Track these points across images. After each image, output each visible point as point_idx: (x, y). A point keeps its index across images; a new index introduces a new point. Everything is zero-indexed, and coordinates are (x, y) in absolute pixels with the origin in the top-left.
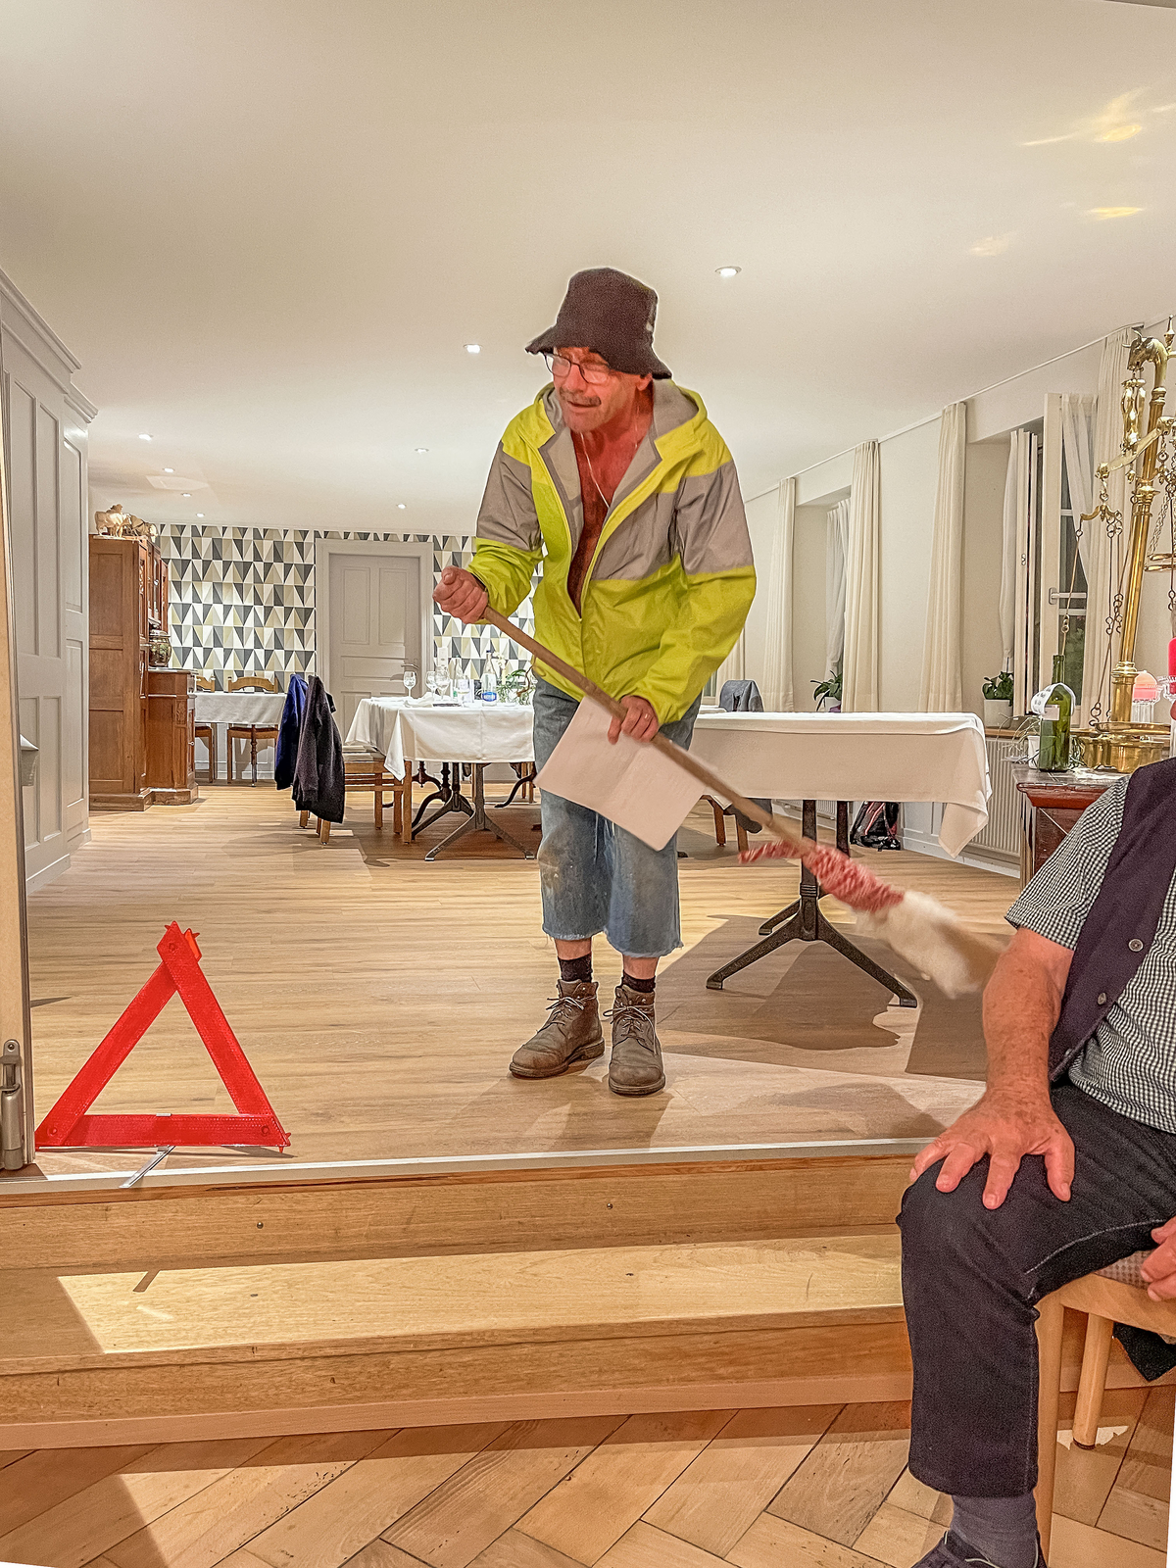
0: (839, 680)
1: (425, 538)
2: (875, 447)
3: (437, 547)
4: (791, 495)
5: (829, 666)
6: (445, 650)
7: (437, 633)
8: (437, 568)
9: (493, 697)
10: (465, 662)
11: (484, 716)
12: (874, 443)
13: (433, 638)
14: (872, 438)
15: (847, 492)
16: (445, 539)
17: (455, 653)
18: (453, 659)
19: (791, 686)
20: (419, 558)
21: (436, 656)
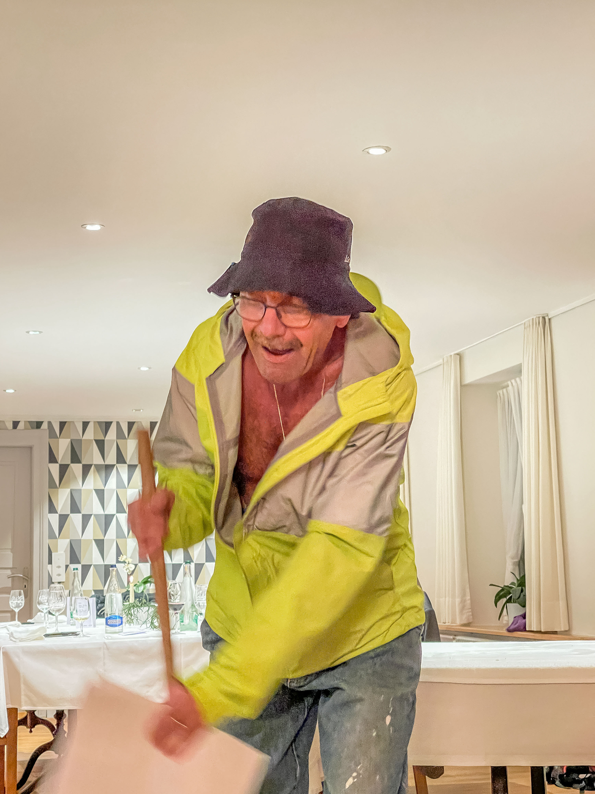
0: (522, 583)
1: (39, 425)
2: (545, 322)
3: (52, 434)
4: (456, 373)
5: (510, 566)
6: (61, 555)
7: (52, 536)
8: (53, 459)
9: (118, 620)
10: (86, 569)
11: (108, 649)
12: (544, 318)
13: (47, 541)
14: (543, 312)
15: (517, 371)
16: (62, 424)
17: (74, 558)
18: (72, 566)
19: (468, 591)
20: (31, 448)
21: (50, 562)
